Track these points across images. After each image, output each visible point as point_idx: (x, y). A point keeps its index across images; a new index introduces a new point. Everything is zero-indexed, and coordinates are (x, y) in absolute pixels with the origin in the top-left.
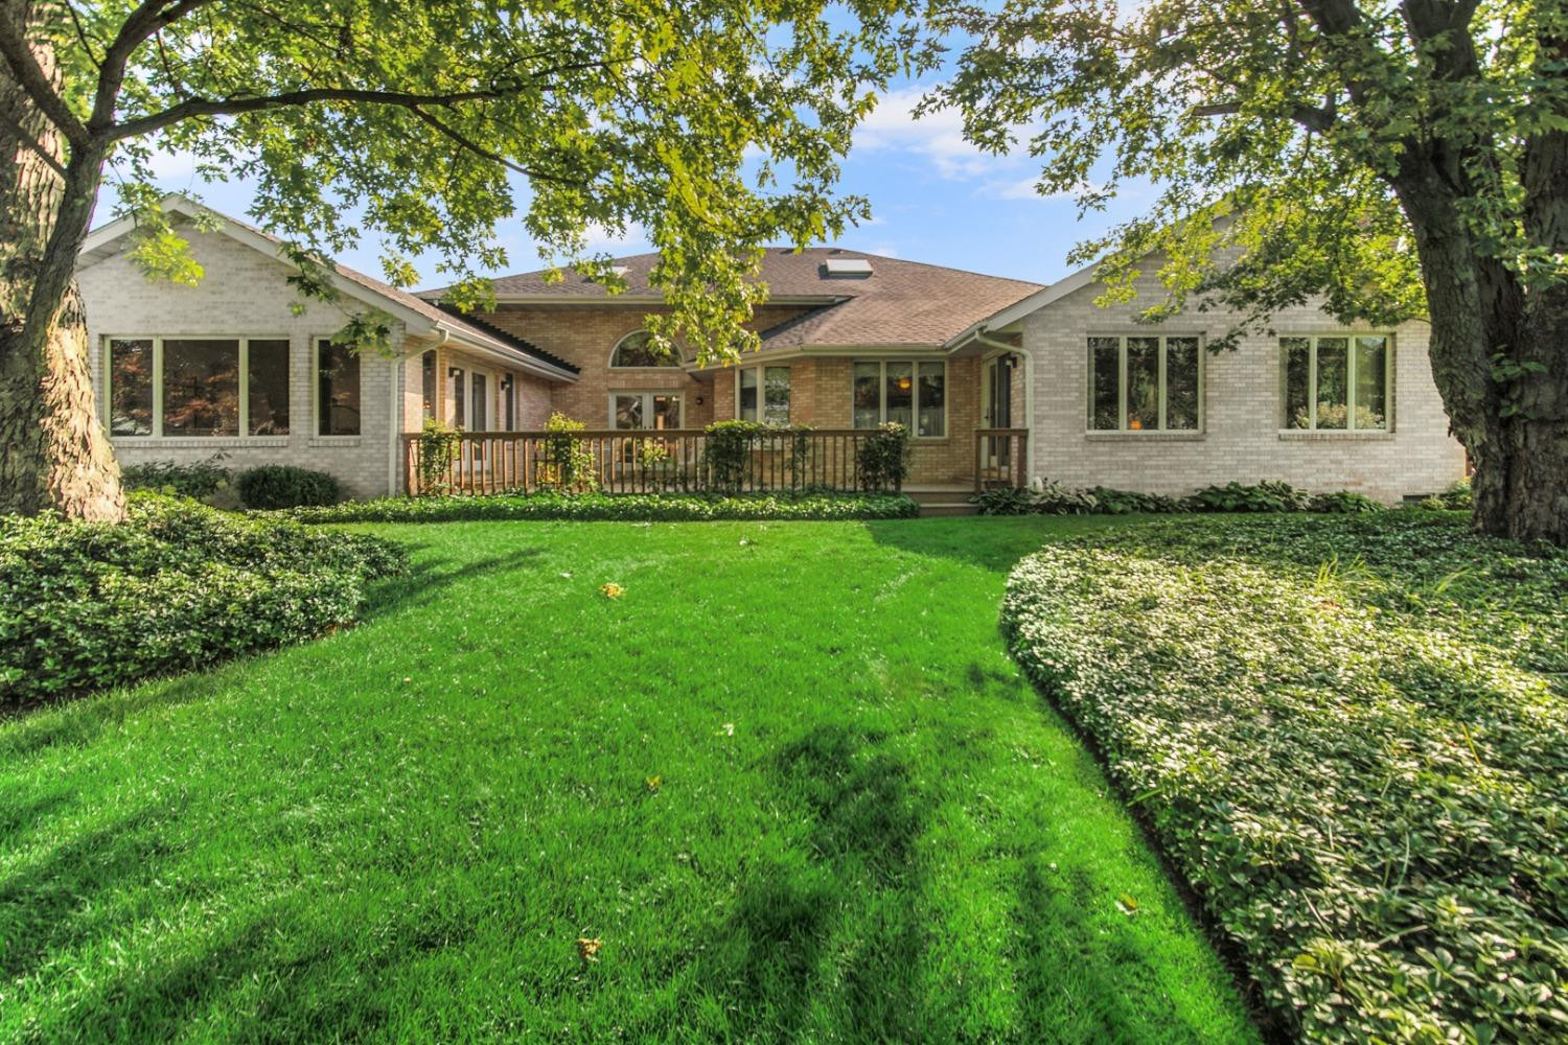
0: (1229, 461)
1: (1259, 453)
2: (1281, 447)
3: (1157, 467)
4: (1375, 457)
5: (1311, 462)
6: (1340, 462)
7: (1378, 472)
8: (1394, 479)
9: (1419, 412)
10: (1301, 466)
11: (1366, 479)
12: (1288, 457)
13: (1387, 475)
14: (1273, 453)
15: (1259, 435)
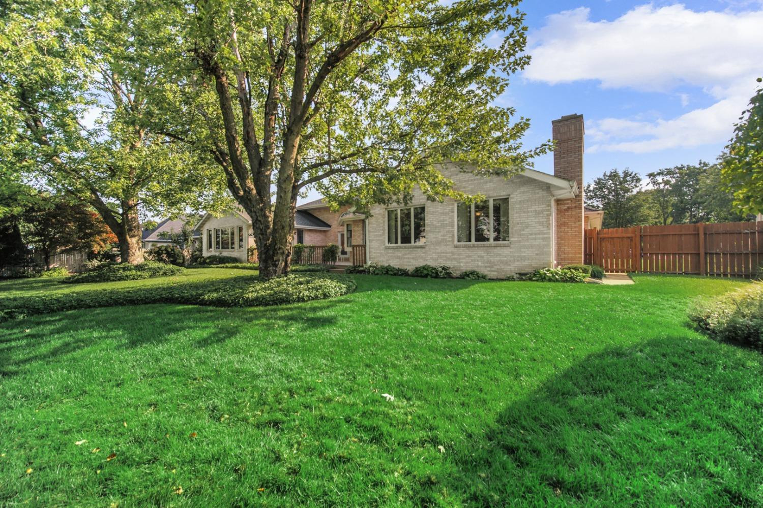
0: (435, 256)
1: (447, 253)
2: (455, 250)
3: (408, 258)
4: (500, 255)
5: (469, 256)
6: (482, 257)
7: (502, 262)
8: (510, 265)
9: (522, 232)
10: (464, 258)
11: (496, 265)
12: (459, 255)
13: (506, 263)
14: (453, 253)
15: (446, 245)
